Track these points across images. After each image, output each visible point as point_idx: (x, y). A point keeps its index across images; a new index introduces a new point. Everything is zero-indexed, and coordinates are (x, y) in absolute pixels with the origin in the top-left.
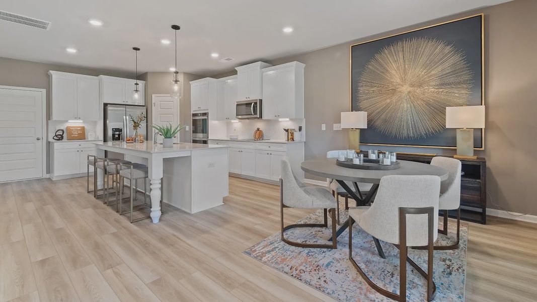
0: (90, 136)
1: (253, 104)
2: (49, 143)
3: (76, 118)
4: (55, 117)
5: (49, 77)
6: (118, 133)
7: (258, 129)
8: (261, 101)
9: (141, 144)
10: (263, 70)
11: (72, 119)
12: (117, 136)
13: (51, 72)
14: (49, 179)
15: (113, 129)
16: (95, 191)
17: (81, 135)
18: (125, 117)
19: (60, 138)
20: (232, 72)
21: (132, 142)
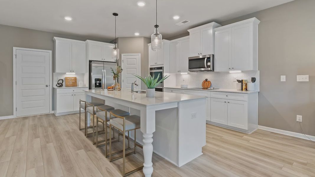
0: (80, 84)
1: (206, 59)
2: (53, 89)
3: (71, 71)
4: (57, 70)
5: (54, 42)
6: (98, 82)
7: (206, 80)
8: (213, 55)
9: (119, 91)
10: (216, 29)
11: (68, 72)
12: (98, 84)
13: (55, 38)
14: (54, 115)
15: (95, 79)
16: (86, 128)
17: (74, 83)
18: (103, 70)
19: (60, 85)
20: (186, 34)
21: (112, 89)
